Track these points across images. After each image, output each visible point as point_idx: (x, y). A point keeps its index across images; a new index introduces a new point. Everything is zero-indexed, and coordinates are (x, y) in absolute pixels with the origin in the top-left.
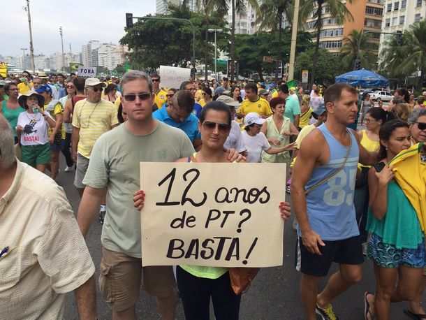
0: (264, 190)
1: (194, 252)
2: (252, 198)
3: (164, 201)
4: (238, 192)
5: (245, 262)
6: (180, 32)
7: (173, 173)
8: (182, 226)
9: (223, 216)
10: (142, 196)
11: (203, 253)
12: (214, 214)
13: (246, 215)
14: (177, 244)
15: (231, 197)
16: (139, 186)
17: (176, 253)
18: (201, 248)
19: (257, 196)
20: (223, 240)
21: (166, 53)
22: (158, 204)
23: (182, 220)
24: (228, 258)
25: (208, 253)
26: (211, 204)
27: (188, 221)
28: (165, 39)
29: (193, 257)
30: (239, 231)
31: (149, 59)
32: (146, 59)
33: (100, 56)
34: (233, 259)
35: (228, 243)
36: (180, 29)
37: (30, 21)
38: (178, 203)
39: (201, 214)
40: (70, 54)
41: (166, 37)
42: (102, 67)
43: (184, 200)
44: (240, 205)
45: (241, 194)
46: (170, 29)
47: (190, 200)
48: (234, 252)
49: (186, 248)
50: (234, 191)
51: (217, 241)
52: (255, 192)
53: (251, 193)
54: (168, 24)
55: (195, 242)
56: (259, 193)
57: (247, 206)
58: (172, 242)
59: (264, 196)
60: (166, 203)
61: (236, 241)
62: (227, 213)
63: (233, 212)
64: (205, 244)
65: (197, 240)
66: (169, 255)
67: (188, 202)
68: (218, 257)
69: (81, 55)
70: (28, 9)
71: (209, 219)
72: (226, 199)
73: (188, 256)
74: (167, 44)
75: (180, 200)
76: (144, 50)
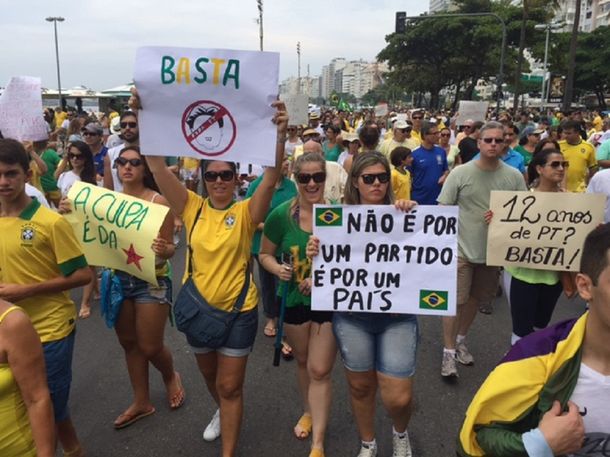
0: (588, 213)
1: (527, 257)
2: (577, 219)
3: (506, 218)
4: (566, 214)
5: (568, 267)
6: (471, 36)
7: (515, 199)
8: (519, 237)
9: (552, 231)
10: (491, 214)
11: (534, 258)
12: (545, 230)
13: (571, 231)
14: (514, 251)
15: (560, 218)
16: (488, 207)
17: (513, 257)
18: (533, 255)
19: (581, 218)
20: (551, 250)
21: (444, 69)
22: (502, 221)
23: (520, 233)
24: (554, 263)
25: (538, 259)
26: (543, 222)
27: (524, 233)
28: (446, 49)
29: (526, 261)
30: (565, 243)
31: (417, 80)
32: (413, 80)
33: (345, 79)
34: (558, 264)
35: (554, 252)
36: (471, 31)
37: (262, 38)
38: (516, 221)
39: (535, 229)
40: (308, 78)
41: (447, 44)
42: (346, 94)
43: (522, 218)
44: (567, 224)
45: (568, 216)
46: (455, 32)
47: (527, 219)
48: (560, 259)
49: (521, 254)
50: (563, 214)
51: (546, 250)
52: (580, 215)
53: (576, 215)
54: (453, 24)
55: (528, 250)
56: (583, 216)
57: (573, 225)
58: (510, 249)
59: (587, 218)
60: (508, 220)
61: (562, 250)
62: (556, 229)
63: (561, 229)
64: (536, 252)
65: (530, 249)
66: (507, 258)
67: (525, 221)
68: (546, 263)
69: (321, 79)
70: (260, 21)
71: (541, 233)
72: (556, 219)
73: (522, 260)
74: (446, 55)
75: (519, 218)
76: (410, 67)
